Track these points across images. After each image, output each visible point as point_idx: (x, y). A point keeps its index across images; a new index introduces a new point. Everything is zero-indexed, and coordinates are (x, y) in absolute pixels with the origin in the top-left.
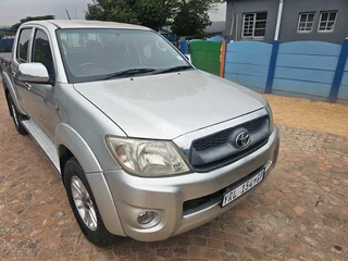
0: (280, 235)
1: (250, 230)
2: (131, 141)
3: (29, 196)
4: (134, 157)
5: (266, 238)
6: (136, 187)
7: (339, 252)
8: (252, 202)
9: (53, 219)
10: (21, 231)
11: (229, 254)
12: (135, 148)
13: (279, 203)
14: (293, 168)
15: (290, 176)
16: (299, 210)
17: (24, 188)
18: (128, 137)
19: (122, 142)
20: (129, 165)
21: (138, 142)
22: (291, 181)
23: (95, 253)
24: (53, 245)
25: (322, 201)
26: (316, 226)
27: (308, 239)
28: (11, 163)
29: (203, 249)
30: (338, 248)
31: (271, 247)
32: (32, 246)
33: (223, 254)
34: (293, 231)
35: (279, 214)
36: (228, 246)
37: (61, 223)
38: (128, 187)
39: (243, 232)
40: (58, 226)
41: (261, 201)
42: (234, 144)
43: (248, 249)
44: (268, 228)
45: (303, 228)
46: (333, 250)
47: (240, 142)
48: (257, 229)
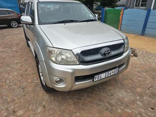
0: (125, 99)
1: (112, 95)
2: (54, 49)
3: (26, 70)
4: (55, 55)
5: (119, 99)
6: (56, 68)
7: (152, 111)
8: (117, 84)
9: (33, 80)
10: (20, 82)
11: (99, 103)
12: (56, 52)
13: (130, 85)
14: (143, 71)
15: (140, 75)
16: (139, 90)
17: (25, 67)
18: (53, 47)
19: (51, 49)
20: (53, 59)
21: (57, 50)
22: (140, 77)
23: (45, 94)
24: (30, 89)
25: (152, 87)
26: (145, 98)
27: (138, 103)
28: (22, 58)
29: (88, 99)
30: (153, 109)
31: (120, 104)
32: (23, 88)
33: (96, 103)
34: (132, 98)
35: (128, 90)
36: (100, 100)
37: (35, 82)
38: (53, 68)
39: (109, 96)
40: (34, 83)
41: (121, 84)
42: (102, 55)
43: (108, 103)
44: (121, 95)
45: (138, 98)
46: (149, 109)
47: (105, 54)
48: (115, 95)
